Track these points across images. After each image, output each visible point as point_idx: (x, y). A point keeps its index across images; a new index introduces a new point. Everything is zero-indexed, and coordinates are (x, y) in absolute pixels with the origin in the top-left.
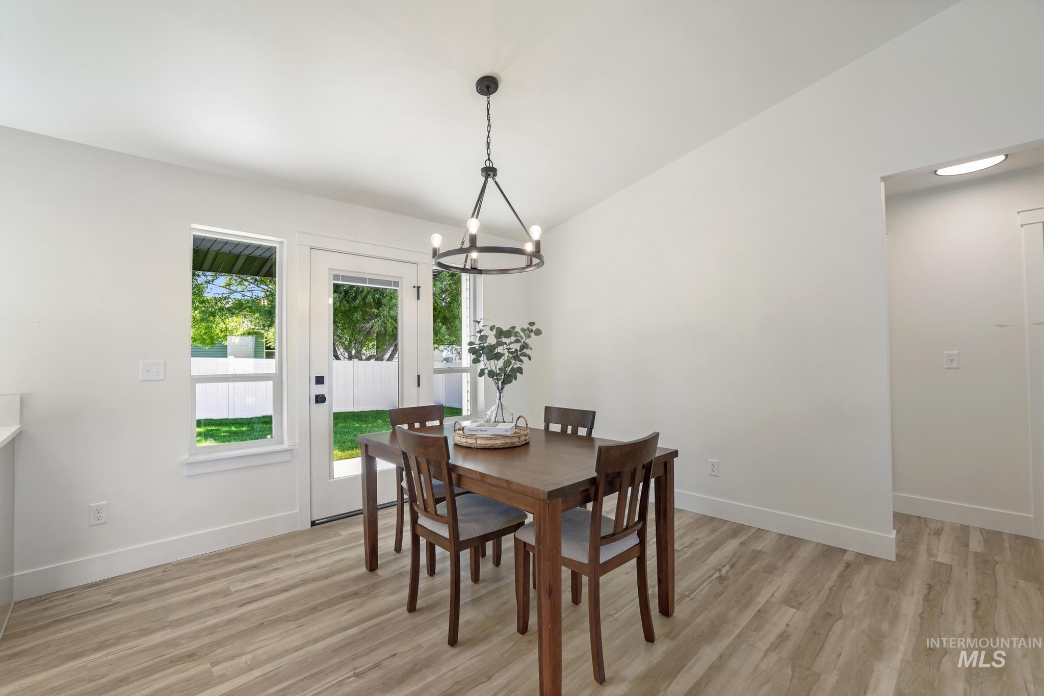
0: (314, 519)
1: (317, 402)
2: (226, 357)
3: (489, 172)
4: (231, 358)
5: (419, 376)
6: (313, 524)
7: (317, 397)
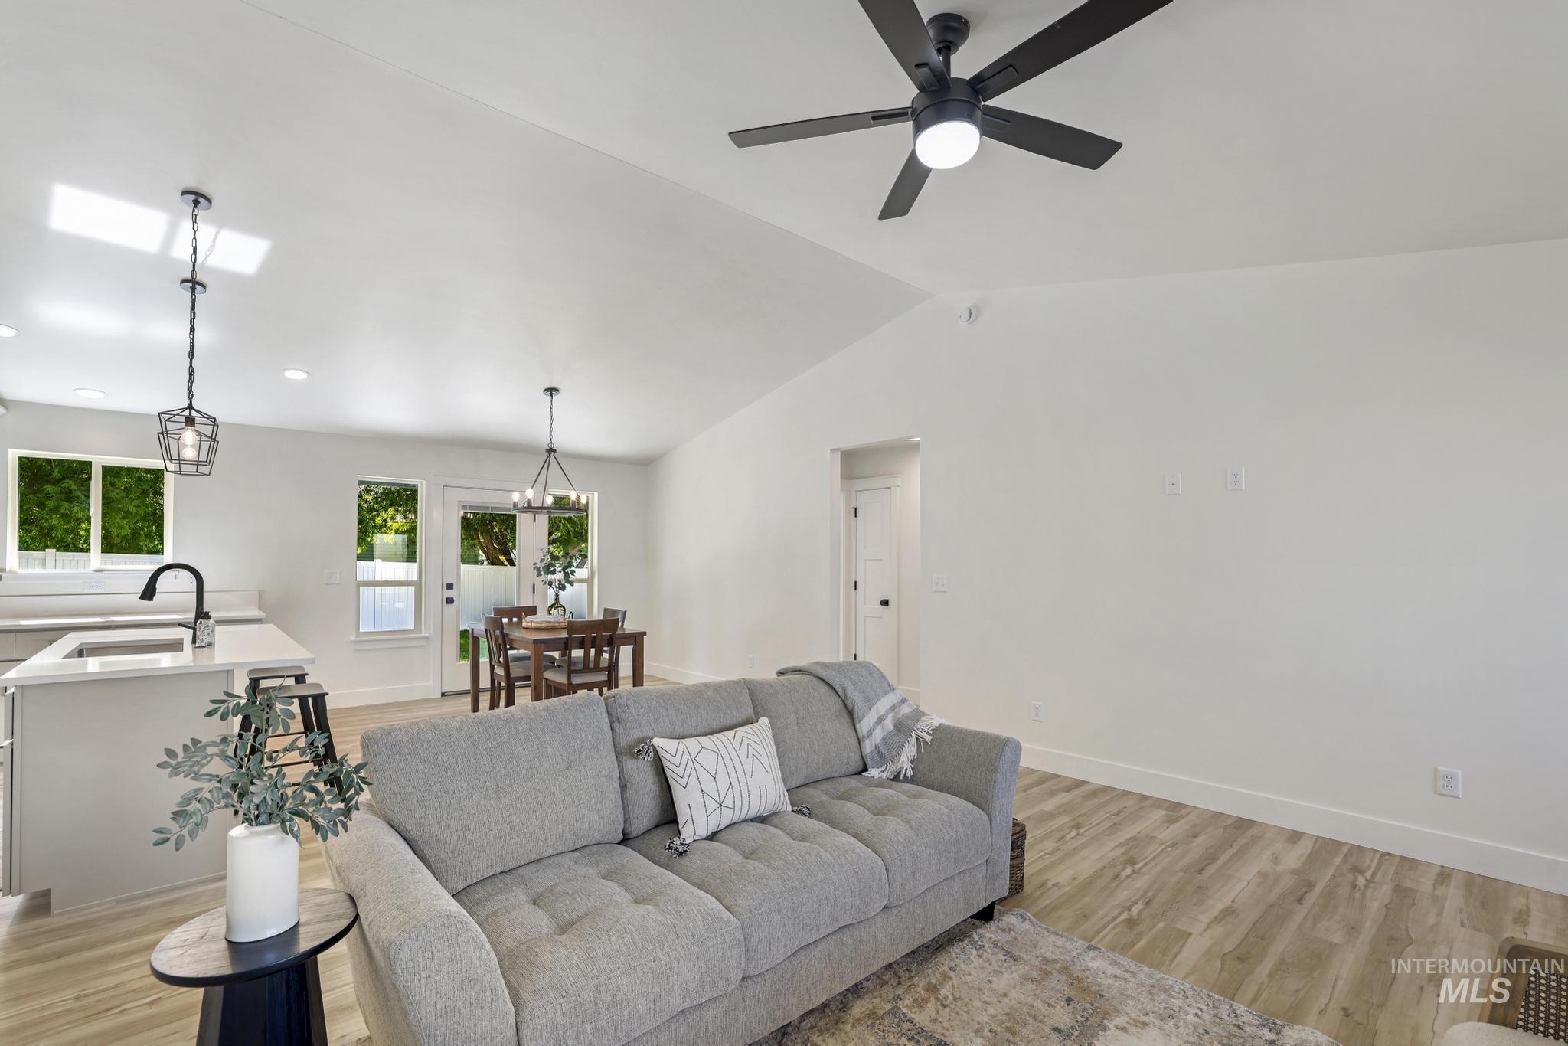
0: (443, 691)
1: (447, 603)
2: (373, 561)
4: (378, 561)
5: (534, 585)
6: (443, 695)
7: (447, 599)
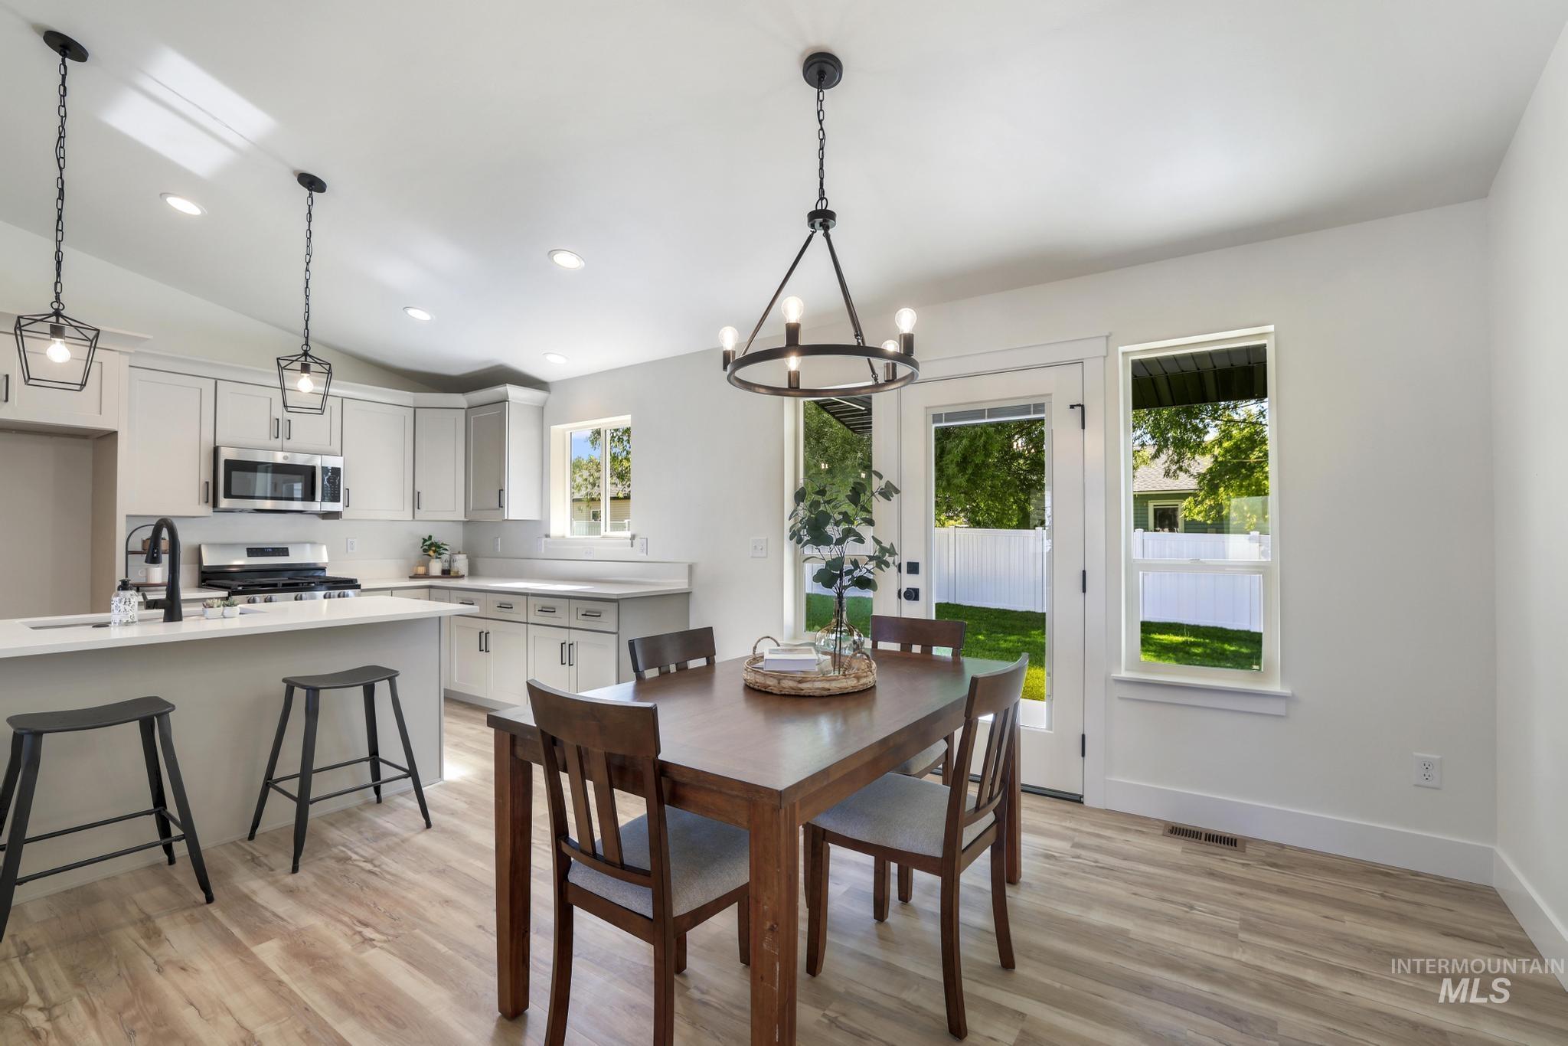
1: (908, 598)
3: (822, 218)
7: (908, 591)
